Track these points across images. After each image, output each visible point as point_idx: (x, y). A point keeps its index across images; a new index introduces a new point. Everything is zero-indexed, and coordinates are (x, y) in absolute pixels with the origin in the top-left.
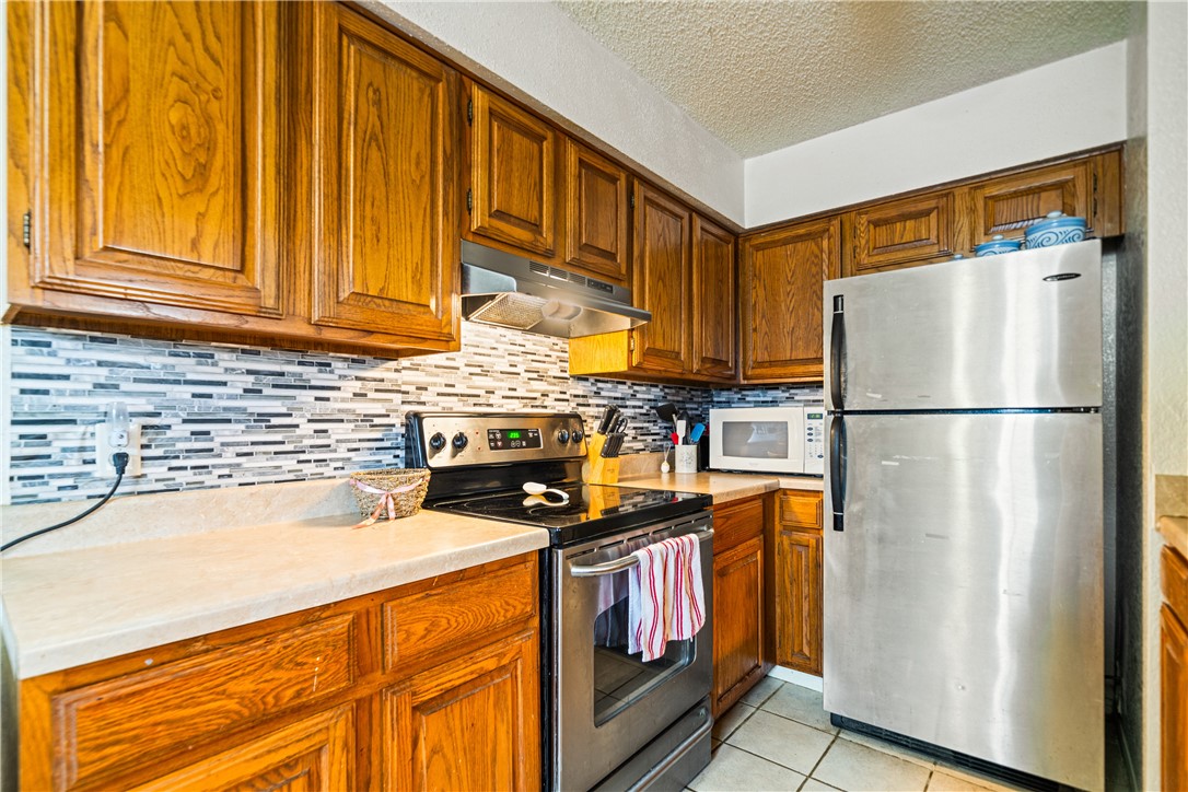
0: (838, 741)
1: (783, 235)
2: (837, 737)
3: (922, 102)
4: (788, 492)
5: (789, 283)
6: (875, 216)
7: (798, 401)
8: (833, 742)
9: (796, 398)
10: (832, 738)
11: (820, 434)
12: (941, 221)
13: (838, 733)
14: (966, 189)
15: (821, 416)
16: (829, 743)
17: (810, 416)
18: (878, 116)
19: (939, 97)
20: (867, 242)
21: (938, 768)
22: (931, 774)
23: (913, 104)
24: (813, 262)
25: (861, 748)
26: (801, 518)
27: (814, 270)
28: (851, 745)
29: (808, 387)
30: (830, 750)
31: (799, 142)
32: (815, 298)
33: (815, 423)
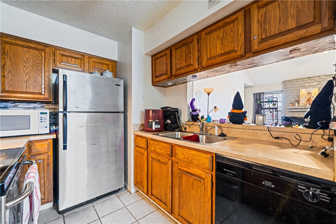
0: (65, 218)
1: (22, 43)
2: (64, 217)
3: (78, 28)
4: (33, 142)
5: (26, 62)
6: (62, 53)
7: (20, 107)
8: (64, 219)
9: (19, 106)
10: (63, 218)
11: (46, 119)
12: (82, 62)
13: (63, 215)
14: (88, 57)
15: (46, 113)
16: (63, 220)
17: (41, 113)
18: (65, 23)
19: (83, 30)
20: (59, 59)
21: (94, 204)
22: (93, 206)
23: (76, 27)
24: (38, 58)
25: (73, 214)
26: (40, 150)
27: (38, 61)
28: (70, 215)
29: (25, 103)
30: (65, 222)
31: (32, 12)
32: (38, 71)
33: (43, 116)
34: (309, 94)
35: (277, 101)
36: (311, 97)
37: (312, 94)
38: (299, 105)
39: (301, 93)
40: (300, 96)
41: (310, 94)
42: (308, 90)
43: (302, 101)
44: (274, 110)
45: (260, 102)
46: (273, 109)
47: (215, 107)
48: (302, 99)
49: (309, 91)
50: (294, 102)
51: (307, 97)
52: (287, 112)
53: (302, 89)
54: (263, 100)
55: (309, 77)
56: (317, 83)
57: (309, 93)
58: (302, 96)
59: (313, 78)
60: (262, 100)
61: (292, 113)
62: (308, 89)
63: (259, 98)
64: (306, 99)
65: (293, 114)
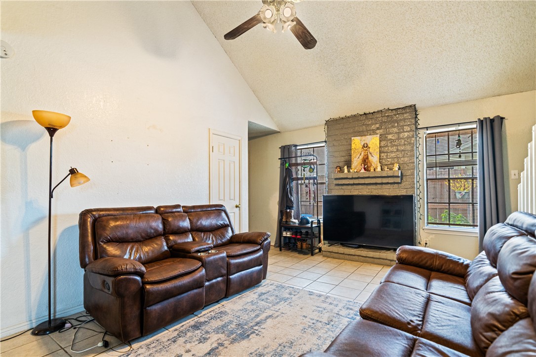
34: (366, 149)
35: (316, 163)
36: (369, 153)
37: (369, 148)
38: (349, 171)
39: (353, 146)
40: (352, 152)
41: (367, 147)
42: (364, 140)
43: (355, 162)
44: (311, 181)
45: (290, 165)
46: (309, 179)
47: (73, 172)
48: (355, 159)
49: (366, 142)
50: (341, 164)
51: (362, 154)
52: (333, 187)
53: (355, 138)
54: (296, 160)
55: (365, 114)
56: (378, 126)
57: (365, 146)
58: (354, 152)
59: (370, 116)
60: (293, 161)
61: (341, 187)
62: (364, 138)
63: (287, 157)
64: (361, 157)
65: (342, 189)
